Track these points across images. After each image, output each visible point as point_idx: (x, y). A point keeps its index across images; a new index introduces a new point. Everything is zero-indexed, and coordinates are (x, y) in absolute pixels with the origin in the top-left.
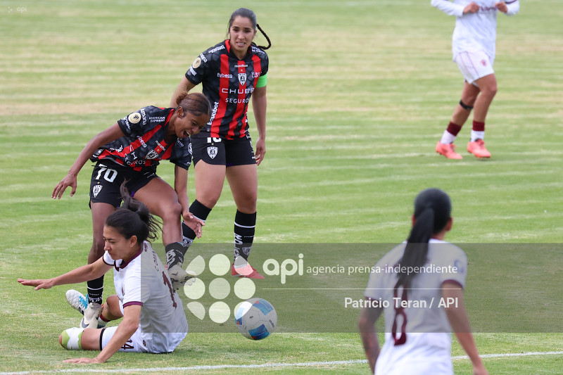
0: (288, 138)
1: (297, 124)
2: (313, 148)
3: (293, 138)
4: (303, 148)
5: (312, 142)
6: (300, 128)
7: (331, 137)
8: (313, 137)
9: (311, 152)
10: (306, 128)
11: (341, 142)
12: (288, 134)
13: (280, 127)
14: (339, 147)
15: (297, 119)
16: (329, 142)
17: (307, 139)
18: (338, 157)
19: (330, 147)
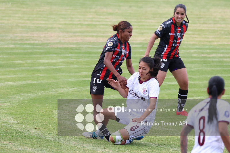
0: (203, 55)
1: (207, 49)
2: (214, 60)
3: (205, 55)
4: (209, 60)
5: (213, 57)
6: (208, 51)
7: (222, 55)
8: (214, 55)
9: (213, 61)
10: (211, 51)
11: (226, 57)
12: (203, 53)
13: (199, 50)
14: (225, 60)
15: (207, 47)
16: (220, 57)
17: (211, 56)
18: (225, 64)
19: (221, 60)
